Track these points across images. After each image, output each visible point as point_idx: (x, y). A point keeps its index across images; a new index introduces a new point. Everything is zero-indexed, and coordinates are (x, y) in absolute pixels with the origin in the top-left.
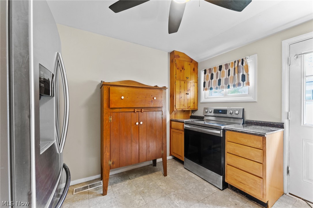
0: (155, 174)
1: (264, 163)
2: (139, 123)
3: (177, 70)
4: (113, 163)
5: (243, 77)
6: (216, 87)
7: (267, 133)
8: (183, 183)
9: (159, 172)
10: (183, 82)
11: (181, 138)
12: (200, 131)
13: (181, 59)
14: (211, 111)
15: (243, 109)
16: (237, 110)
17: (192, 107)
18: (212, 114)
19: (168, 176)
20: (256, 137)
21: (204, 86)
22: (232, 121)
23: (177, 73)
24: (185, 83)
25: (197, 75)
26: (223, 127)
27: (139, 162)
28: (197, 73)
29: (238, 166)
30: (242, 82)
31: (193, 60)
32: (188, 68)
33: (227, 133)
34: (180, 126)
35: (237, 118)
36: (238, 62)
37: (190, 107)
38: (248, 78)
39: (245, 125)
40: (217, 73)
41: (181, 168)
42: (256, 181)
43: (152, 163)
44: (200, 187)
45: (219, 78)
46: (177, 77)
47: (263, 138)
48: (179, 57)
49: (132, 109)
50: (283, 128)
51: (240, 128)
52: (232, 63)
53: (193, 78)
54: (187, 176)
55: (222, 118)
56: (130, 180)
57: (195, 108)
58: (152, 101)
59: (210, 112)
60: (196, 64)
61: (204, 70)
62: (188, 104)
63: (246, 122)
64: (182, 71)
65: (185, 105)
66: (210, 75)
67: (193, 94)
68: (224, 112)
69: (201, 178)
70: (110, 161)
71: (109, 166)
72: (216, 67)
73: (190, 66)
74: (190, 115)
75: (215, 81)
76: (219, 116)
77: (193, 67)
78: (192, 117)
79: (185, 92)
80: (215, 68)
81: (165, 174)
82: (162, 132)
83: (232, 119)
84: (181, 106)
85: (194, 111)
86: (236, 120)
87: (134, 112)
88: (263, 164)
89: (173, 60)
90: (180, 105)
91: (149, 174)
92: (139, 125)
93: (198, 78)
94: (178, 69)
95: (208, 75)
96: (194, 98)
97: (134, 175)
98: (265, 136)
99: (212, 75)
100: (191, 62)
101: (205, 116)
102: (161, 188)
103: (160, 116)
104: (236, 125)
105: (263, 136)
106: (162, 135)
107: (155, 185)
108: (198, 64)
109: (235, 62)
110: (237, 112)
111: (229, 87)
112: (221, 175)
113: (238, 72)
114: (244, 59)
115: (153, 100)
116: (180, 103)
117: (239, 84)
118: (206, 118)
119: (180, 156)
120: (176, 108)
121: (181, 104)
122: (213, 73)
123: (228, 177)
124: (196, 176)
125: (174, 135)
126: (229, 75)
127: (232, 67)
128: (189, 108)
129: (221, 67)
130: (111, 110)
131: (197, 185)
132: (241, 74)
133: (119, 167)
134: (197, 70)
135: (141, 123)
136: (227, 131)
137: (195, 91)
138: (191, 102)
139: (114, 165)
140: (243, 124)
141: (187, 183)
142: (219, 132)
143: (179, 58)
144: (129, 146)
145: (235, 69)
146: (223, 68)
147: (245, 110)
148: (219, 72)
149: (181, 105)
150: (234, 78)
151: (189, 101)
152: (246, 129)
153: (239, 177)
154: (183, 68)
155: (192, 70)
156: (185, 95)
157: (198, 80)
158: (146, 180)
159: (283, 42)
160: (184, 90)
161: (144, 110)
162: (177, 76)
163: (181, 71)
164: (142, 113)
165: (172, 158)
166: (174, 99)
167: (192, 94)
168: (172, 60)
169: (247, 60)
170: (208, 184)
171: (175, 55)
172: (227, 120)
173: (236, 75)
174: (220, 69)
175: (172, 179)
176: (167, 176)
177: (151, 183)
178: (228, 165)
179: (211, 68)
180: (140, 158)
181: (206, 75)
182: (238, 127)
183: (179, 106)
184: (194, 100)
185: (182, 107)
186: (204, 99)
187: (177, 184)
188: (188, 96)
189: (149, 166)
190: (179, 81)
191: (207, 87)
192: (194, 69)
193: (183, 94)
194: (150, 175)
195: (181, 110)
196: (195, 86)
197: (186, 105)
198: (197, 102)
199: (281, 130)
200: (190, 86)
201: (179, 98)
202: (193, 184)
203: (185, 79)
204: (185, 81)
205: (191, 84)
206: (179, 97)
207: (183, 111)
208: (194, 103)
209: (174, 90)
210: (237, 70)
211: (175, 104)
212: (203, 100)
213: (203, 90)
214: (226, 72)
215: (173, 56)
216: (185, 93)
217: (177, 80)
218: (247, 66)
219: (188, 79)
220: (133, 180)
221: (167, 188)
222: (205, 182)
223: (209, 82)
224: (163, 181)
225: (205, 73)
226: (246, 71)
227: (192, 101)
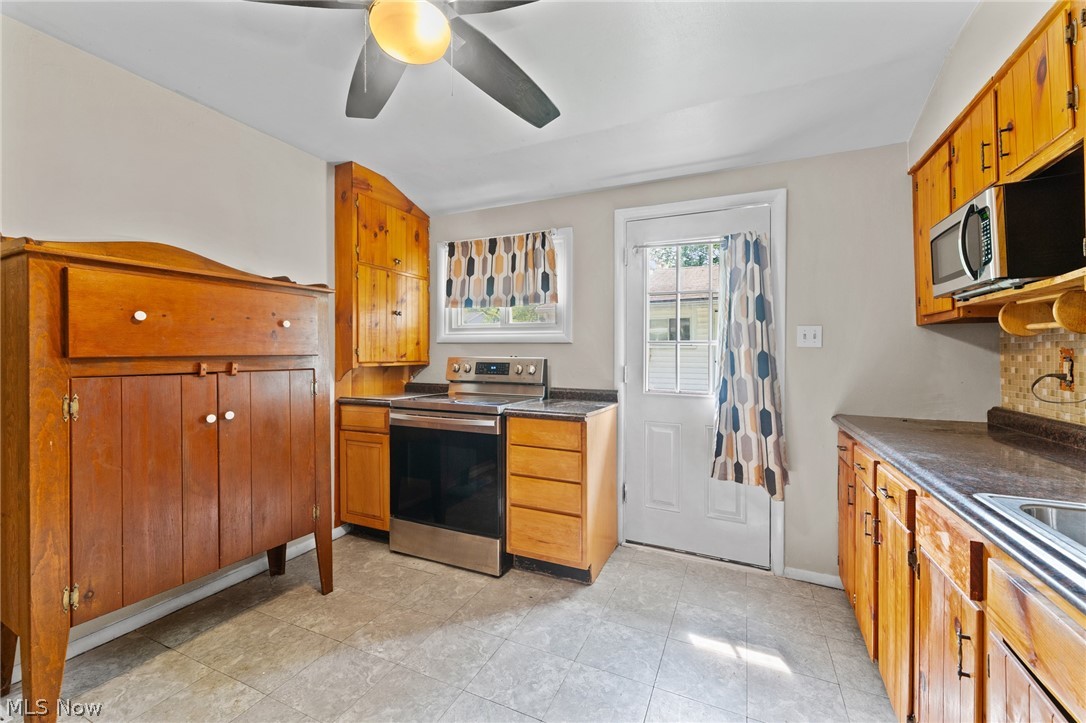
0: (286, 597)
1: (583, 483)
2: (220, 417)
3: (361, 229)
4: (86, 598)
5: (545, 276)
6: (480, 299)
7: (588, 414)
8: (391, 594)
9: (301, 588)
10: (384, 273)
11: (380, 457)
12: (439, 428)
13: (375, 195)
14: (468, 367)
15: (546, 361)
16: (532, 362)
17: (411, 357)
18: (472, 376)
19: (337, 590)
20: (571, 424)
21: (449, 293)
22: (520, 391)
23: (363, 239)
24: (388, 276)
25: (428, 257)
26: (500, 409)
27: (220, 563)
28: (426, 250)
29: (534, 505)
30: (541, 292)
31: (414, 204)
32: (398, 228)
33: (511, 422)
34: (377, 419)
35: (533, 384)
36: (535, 239)
37: (405, 355)
38: (555, 283)
39: (549, 401)
40: (485, 260)
41: (379, 555)
42: (569, 526)
43: (267, 567)
44: (443, 588)
45: (488, 275)
46: (361, 255)
47: (582, 425)
48: (368, 187)
49: (184, 363)
50: (617, 401)
51: (539, 407)
52: (521, 238)
53: (415, 265)
54: (402, 572)
55: (497, 387)
56: (169, 653)
57: (422, 360)
58: (274, 332)
59: (466, 371)
60: (424, 219)
61: (447, 242)
62: (399, 345)
63: (551, 393)
64: (381, 235)
65: (389, 349)
66: (464, 262)
67: (415, 314)
68: (503, 368)
69: (445, 564)
70: (71, 590)
71: (67, 612)
72: (481, 241)
73: (404, 223)
74: (405, 382)
75: (479, 281)
76: (491, 380)
77: (415, 230)
78: (411, 388)
79: (389, 306)
80: (478, 243)
81: (326, 587)
82: (312, 444)
83: (521, 388)
84: (378, 354)
85: (416, 368)
86: (529, 388)
87: (197, 373)
88: (581, 483)
89: (348, 194)
90: (373, 347)
91: (257, 605)
92: (221, 422)
93: (428, 265)
94: (365, 226)
95: (459, 261)
96: (419, 328)
97: (187, 630)
98: (586, 419)
99: (471, 262)
100: (409, 211)
101: (452, 381)
102: (317, 631)
103: (307, 389)
104: (531, 403)
105: (580, 420)
106: (312, 453)
107: (291, 633)
108: (428, 221)
109: (528, 235)
110: (532, 369)
111: (513, 302)
112: (497, 538)
113: (535, 266)
114: (546, 234)
115: (277, 328)
116: (373, 341)
117: (536, 298)
118: (453, 389)
119: (374, 517)
120: (361, 360)
121: (378, 345)
122: (474, 256)
123: (513, 536)
124: (428, 563)
125: (352, 452)
126: (513, 269)
127: (521, 250)
128: (404, 359)
129: (493, 243)
130: (75, 369)
131: (433, 585)
132: (541, 271)
133: (123, 606)
134: (428, 242)
135: (230, 415)
136: (512, 418)
137: (421, 304)
138: (409, 340)
139: (95, 605)
140: (545, 398)
141: (404, 591)
142: (491, 423)
143: (368, 189)
144: (173, 511)
145: (526, 254)
146: (500, 248)
147: (549, 364)
148: (489, 256)
149: (375, 349)
150: (525, 277)
151: (403, 337)
152: (551, 410)
153: (538, 528)
154: (381, 228)
155: (412, 238)
156: (390, 316)
157: (428, 272)
158: (249, 627)
159: (616, 211)
160: (387, 301)
161: (243, 368)
162: (362, 250)
163: (376, 235)
164: (231, 379)
165: (344, 532)
166: (351, 327)
167: (410, 316)
168: (344, 193)
169: (553, 237)
170: (463, 573)
171: (356, 179)
172: (508, 391)
173: (530, 270)
174: (492, 250)
175: (354, 593)
176: (332, 591)
177: (272, 630)
178: (513, 508)
179: (469, 241)
180: (224, 549)
181: (454, 258)
182: (534, 406)
183: (368, 352)
184: (419, 333)
185: (380, 357)
186: (447, 332)
187: (372, 601)
188: (400, 321)
189: (254, 581)
190: (369, 269)
191: (458, 298)
192: (417, 236)
193: (383, 311)
194: (264, 609)
195: (377, 365)
196: (421, 288)
197: (393, 350)
198: (426, 342)
199: (613, 406)
200: (404, 290)
201: (370, 326)
202: (421, 587)
203: (391, 264)
204: (390, 268)
205: (409, 284)
206: (368, 321)
207: (384, 370)
208: (418, 344)
209: (351, 297)
210: (531, 261)
211: (354, 347)
212: (444, 334)
213: (446, 306)
214: (507, 259)
215: (347, 179)
216: (390, 311)
217: (363, 264)
218: (552, 251)
219: (398, 267)
220: (188, 645)
221: (338, 626)
222: (457, 571)
223: (464, 281)
224: (321, 611)
225: (451, 254)
226: (550, 264)
227: (412, 337)
